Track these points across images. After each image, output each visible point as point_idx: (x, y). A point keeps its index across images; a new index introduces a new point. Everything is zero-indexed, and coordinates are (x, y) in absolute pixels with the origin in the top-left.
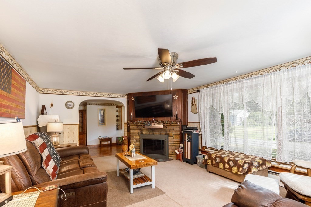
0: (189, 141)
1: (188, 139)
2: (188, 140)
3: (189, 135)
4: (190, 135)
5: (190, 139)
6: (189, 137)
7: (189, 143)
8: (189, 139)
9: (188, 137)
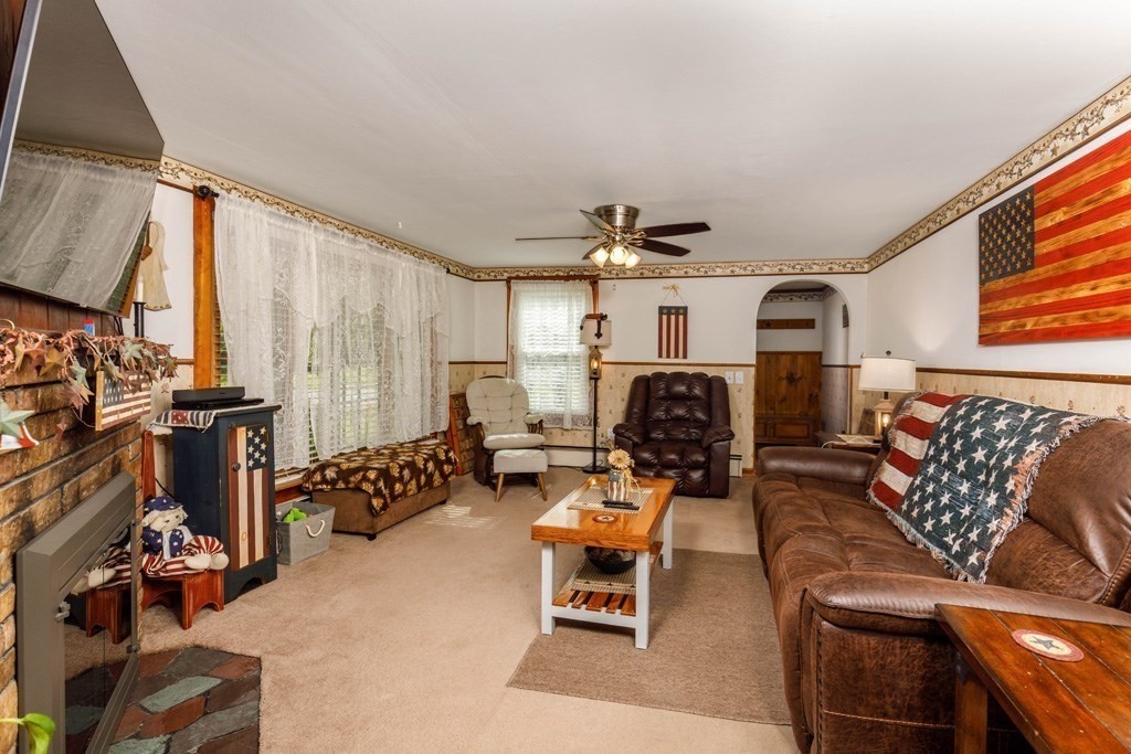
0: (257, 464)
1: (249, 456)
2: (251, 463)
3: (257, 433)
4: (263, 431)
5: (262, 453)
6: (257, 440)
7: (258, 474)
8: (257, 455)
9: (250, 442)
